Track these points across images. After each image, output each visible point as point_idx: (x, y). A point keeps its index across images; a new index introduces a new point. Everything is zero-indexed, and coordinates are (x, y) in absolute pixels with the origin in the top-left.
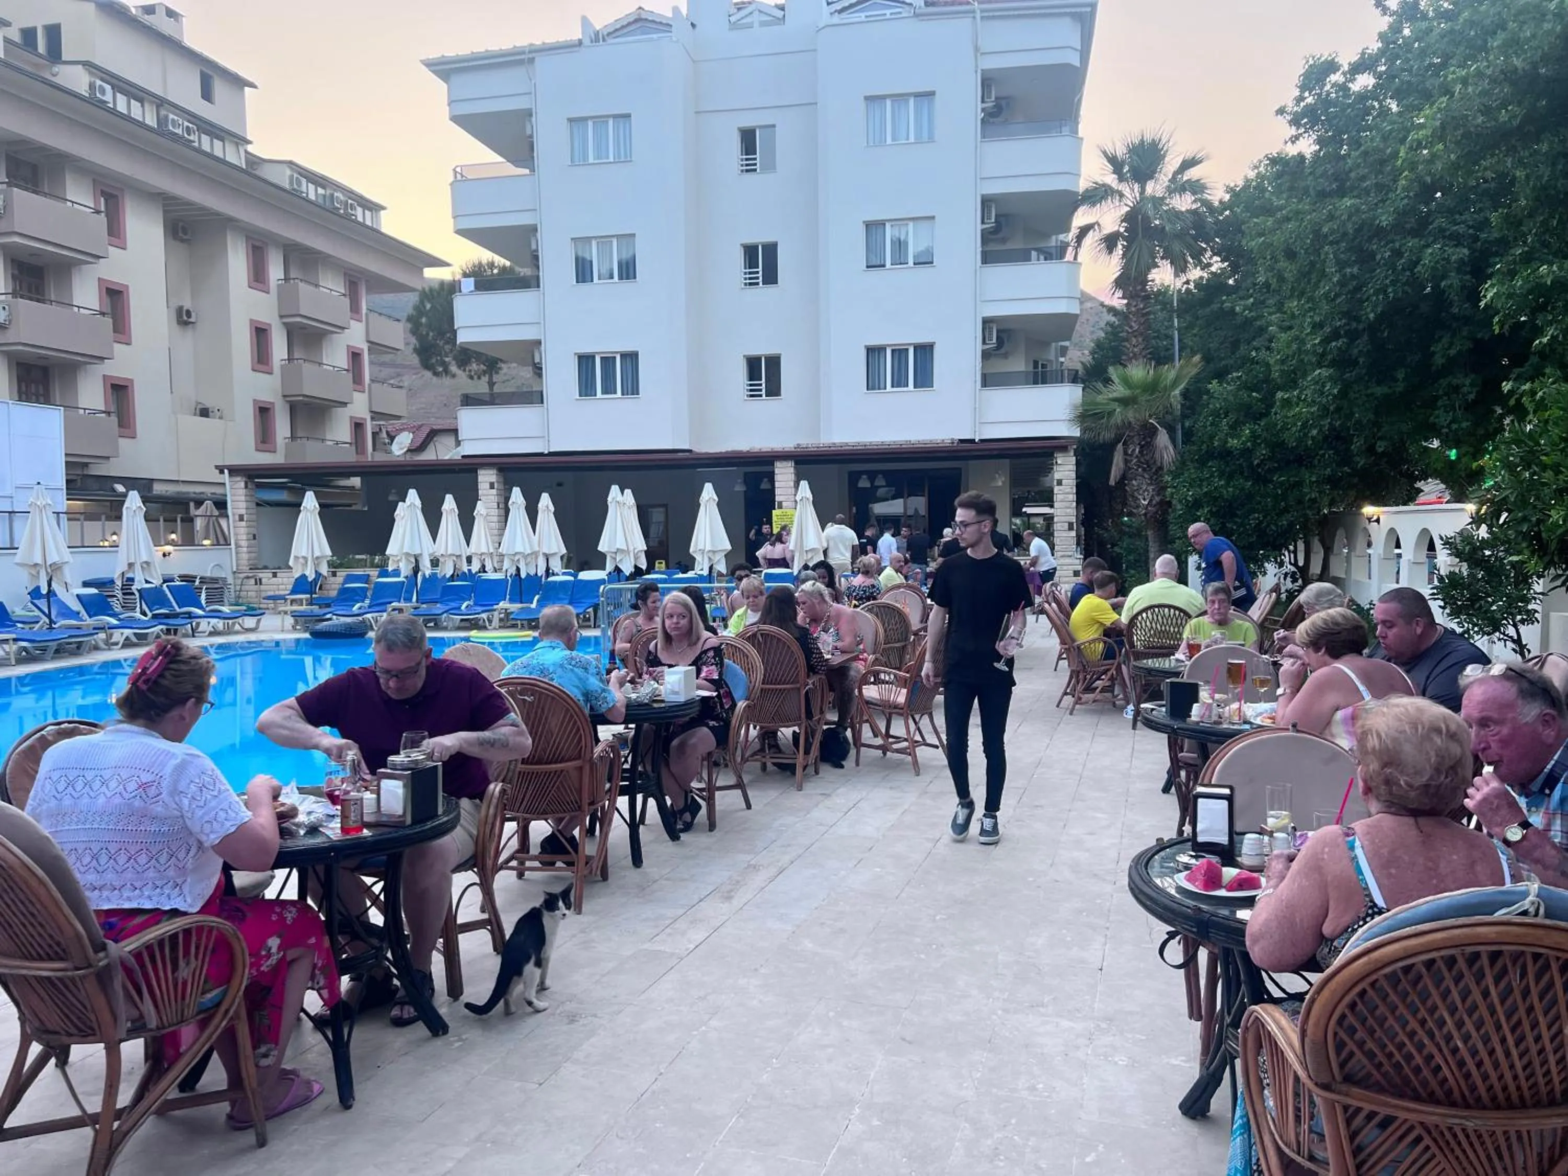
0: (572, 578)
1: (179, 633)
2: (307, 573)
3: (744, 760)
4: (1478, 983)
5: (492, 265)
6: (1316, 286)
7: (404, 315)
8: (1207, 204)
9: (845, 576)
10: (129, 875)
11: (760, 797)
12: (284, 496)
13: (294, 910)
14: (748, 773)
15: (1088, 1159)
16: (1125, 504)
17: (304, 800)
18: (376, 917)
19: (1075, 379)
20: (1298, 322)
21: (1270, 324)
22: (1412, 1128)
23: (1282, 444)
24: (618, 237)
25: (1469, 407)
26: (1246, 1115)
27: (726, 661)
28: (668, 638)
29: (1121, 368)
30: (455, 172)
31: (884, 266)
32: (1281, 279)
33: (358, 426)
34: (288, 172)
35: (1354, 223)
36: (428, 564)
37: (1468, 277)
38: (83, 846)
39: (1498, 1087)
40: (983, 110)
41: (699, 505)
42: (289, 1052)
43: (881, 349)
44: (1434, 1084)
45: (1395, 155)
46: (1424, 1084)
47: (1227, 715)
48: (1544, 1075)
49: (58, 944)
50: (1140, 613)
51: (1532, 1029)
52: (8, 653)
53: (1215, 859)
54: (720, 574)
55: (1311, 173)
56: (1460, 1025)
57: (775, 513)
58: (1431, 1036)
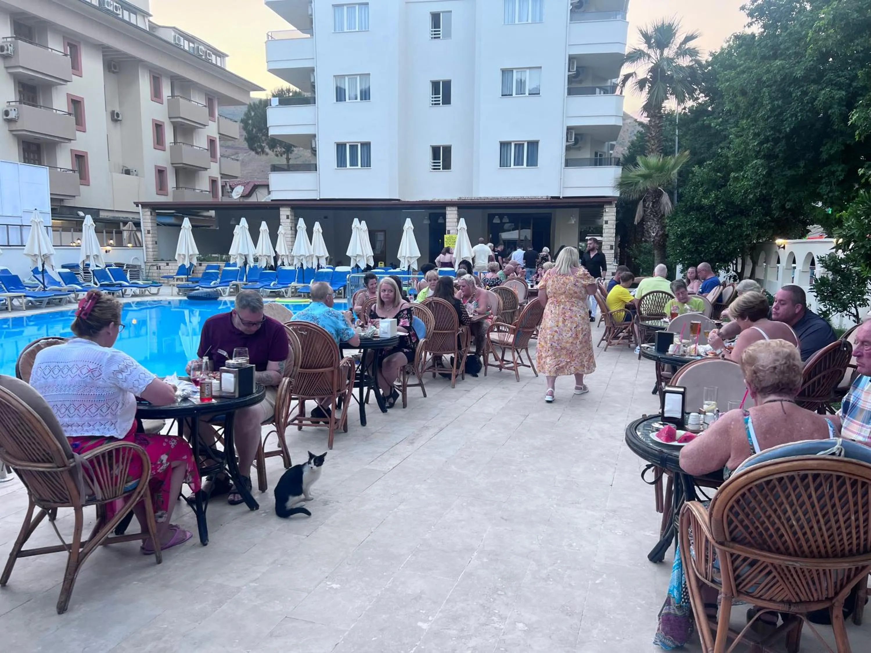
0: (331, 270)
1: (115, 295)
2: (185, 263)
3: (423, 371)
4: (806, 491)
5: (289, 91)
6: (757, 112)
7: (239, 119)
8: (698, 62)
9: (484, 273)
10: (86, 418)
11: (432, 391)
12: (172, 220)
13: (175, 441)
14: (426, 378)
15: (597, 582)
16: (643, 236)
17: (180, 383)
18: (220, 447)
19: (618, 164)
20: (745, 133)
21: (730, 134)
22: (767, 566)
23: (732, 203)
24: (360, 75)
25: (840, 183)
26: (681, 559)
27: (414, 316)
28: (382, 303)
29: (644, 157)
30: (268, 35)
31: (512, 95)
32: (738, 107)
33: (214, 182)
34: (173, 34)
35: (781, 75)
36: (252, 260)
37: (844, 108)
38: (60, 403)
39: (814, 547)
40: (572, 4)
41: (403, 231)
42: (174, 516)
43: (509, 144)
44: (780, 544)
45: (806, 35)
46: (774, 543)
47: (688, 351)
48: (840, 541)
49: (48, 454)
50: (646, 295)
51: (834, 516)
52: (21, 304)
53: (673, 426)
54: (414, 270)
55: (758, 45)
56: (795, 513)
57: (446, 236)
58: (779, 518)
